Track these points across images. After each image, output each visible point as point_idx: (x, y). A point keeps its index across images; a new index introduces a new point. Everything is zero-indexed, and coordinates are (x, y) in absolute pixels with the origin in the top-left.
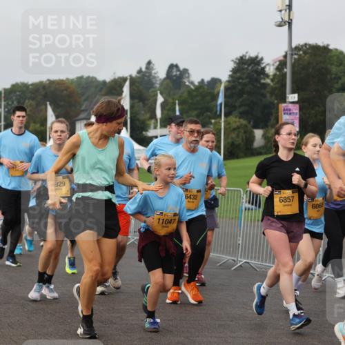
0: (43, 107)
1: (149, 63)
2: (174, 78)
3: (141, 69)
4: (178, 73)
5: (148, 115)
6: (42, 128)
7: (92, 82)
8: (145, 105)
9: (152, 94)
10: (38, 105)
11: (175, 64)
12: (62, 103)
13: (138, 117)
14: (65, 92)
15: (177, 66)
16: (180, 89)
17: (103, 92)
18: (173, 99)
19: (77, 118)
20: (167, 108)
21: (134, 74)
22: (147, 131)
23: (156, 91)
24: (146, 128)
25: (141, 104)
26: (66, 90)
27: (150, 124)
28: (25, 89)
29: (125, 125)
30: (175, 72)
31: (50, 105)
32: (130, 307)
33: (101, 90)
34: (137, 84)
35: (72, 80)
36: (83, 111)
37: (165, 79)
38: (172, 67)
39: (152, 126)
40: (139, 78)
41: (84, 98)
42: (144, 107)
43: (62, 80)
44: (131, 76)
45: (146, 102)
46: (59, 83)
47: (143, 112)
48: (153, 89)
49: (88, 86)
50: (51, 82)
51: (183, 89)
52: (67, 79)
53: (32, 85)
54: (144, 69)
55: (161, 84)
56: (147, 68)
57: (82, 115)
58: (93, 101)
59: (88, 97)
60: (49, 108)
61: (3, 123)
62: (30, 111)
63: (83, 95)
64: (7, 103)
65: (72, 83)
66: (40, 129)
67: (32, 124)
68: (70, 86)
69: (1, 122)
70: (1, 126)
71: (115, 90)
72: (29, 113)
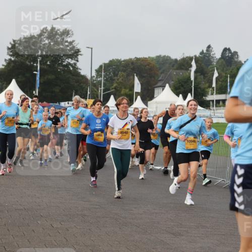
0: (132, 77)
1: (209, 47)
2: (227, 58)
3: (203, 51)
4: (230, 54)
5: (207, 85)
6: (130, 92)
7: (167, 60)
8: (205, 77)
9: (211, 70)
10: (128, 75)
11: (228, 48)
12: (145, 75)
13: (200, 86)
14: (147, 66)
15: (229, 49)
16: (231, 66)
17: (175, 68)
18: (226, 74)
19: (157, 86)
20: (221, 80)
21: (198, 55)
22: (206, 96)
23: (214, 67)
24: (205, 94)
25: (202, 77)
26: (148, 65)
27: (209, 91)
28: (119, 64)
29: (190, 91)
30: (227, 54)
31: (137, 76)
32: (193, 224)
33: (173, 66)
34: (200, 62)
35: (152, 59)
36: (160, 80)
37: (220, 59)
38: (225, 50)
39: (210, 93)
40: (201, 57)
41: (160, 71)
42: (204, 79)
43: (146, 58)
44: (195, 56)
45: (206, 75)
46: (144, 60)
47: (203, 83)
48: (211, 66)
49: (164, 63)
50: (138, 59)
51: (233, 67)
52: (149, 57)
53: (124, 61)
54: (205, 52)
55: (217, 62)
56: (207, 50)
57: (159, 84)
58: (167, 74)
59: (164, 70)
60: (136, 78)
61: (102, 88)
62: (122, 80)
63: (160, 69)
64: (106, 74)
65: (152, 61)
66: (129, 93)
67: (123, 89)
68: (151, 62)
69: (101, 87)
70: (101, 90)
71: (184, 66)
72: (122, 81)
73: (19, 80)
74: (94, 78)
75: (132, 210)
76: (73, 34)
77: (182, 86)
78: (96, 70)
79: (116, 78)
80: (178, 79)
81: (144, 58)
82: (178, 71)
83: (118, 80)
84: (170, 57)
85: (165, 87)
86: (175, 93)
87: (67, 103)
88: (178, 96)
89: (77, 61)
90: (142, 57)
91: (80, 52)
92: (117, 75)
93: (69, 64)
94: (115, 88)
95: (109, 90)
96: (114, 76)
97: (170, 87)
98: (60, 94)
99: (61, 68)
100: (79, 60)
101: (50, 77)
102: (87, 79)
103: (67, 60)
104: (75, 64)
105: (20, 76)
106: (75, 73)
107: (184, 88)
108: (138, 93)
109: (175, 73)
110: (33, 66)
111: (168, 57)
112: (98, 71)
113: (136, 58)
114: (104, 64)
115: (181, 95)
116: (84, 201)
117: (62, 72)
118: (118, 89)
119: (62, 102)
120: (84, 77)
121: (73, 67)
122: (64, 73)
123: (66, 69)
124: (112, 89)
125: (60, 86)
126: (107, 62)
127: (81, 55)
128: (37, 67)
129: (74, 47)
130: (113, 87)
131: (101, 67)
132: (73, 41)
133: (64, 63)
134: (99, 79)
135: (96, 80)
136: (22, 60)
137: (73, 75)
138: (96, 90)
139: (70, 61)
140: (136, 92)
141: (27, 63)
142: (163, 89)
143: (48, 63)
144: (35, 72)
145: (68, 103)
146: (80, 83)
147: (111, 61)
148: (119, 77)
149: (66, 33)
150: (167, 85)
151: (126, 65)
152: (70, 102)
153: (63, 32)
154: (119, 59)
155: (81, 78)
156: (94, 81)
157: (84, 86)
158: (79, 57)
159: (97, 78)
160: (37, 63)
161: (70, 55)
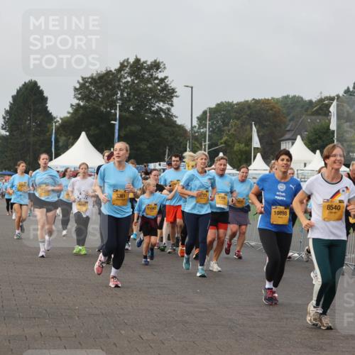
0: (248, 127)
3: (348, 88)
6: (247, 148)
7: (298, 101)
10: (243, 124)
12: (267, 123)
14: (270, 112)
17: (309, 113)
19: (283, 138)
21: (341, 94)
22: (353, 152)
24: (352, 149)
25: (348, 124)
26: (271, 110)
28: (230, 108)
31: (255, 126)
35: (277, 101)
36: (289, 131)
40: (345, 97)
41: (289, 118)
43: (268, 100)
44: (338, 96)
46: (266, 102)
49: (294, 106)
50: (257, 102)
52: (273, 99)
53: (237, 104)
54: (351, 89)
56: (354, 88)
57: (287, 136)
58: (298, 121)
59: (294, 117)
60: (254, 129)
61: (207, 143)
62: (235, 130)
63: (288, 114)
64: (213, 123)
65: (277, 103)
66: (244, 149)
67: (237, 144)
68: (276, 106)
69: (205, 142)
70: (205, 145)
71: (322, 110)
72: (234, 133)
73: (91, 133)
74: (196, 129)
75: (253, 315)
76: (165, 68)
77: (320, 138)
78: (198, 118)
79: (226, 128)
80: (314, 129)
81: (265, 99)
82: (313, 117)
83: (229, 131)
84: (302, 98)
85: (295, 139)
86: (309, 148)
87: (157, 164)
88: (315, 153)
89: (172, 105)
90: (263, 98)
91: (176, 92)
92: (227, 124)
93: (161, 109)
94: (225, 143)
95: (217, 145)
96: (224, 126)
97: (303, 140)
98: (148, 151)
99: (149, 115)
100: (174, 104)
101: (133, 128)
102: (186, 131)
103: (157, 104)
104: (169, 110)
105: (92, 128)
106: (169, 122)
107: (323, 141)
108: (258, 148)
109: (309, 120)
110: (110, 112)
111: (299, 97)
112: (202, 119)
113: (254, 99)
114: (210, 109)
115: (318, 152)
116: (185, 303)
117: (151, 121)
118: (230, 143)
119: (151, 163)
120: (181, 128)
121: (165, 114)
122: (153, 122)
123: (156, 116)
124: (222, 143)
125: (148, 141)
126: (213, 106)
127: (176, 96)
128: (116, 114)
129: (167, 86)
130: (222, 141)
131: (205, 113)
132: (166, 77)
133: (153, 109)
134: (202, 130)
135: (198, 132)
136: (94, 105)
137: (167, 126)
138: (198, 145)
139: (161, 105)
140: (255, 148)
141: (102, 108)
142: (293, 144)
143: (131, 109)
144: (113, 122)
145: (160, 165)
146: (176, 137)
147: (218, 105)
148: (230, 127)
149: (156, 66)
150: (299, 137)
151: (241, 110)
152: (162, 163)
153: (151, 64)
154: (231, 101)
155: (177, 129)
156: (195, 133)
157: (181, 140)
158: (175, 100)
159: (199, 128)
160: (116, 109)
161: (162, 97)
